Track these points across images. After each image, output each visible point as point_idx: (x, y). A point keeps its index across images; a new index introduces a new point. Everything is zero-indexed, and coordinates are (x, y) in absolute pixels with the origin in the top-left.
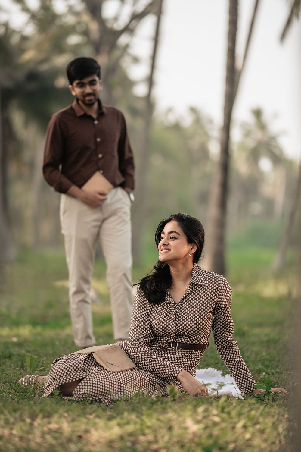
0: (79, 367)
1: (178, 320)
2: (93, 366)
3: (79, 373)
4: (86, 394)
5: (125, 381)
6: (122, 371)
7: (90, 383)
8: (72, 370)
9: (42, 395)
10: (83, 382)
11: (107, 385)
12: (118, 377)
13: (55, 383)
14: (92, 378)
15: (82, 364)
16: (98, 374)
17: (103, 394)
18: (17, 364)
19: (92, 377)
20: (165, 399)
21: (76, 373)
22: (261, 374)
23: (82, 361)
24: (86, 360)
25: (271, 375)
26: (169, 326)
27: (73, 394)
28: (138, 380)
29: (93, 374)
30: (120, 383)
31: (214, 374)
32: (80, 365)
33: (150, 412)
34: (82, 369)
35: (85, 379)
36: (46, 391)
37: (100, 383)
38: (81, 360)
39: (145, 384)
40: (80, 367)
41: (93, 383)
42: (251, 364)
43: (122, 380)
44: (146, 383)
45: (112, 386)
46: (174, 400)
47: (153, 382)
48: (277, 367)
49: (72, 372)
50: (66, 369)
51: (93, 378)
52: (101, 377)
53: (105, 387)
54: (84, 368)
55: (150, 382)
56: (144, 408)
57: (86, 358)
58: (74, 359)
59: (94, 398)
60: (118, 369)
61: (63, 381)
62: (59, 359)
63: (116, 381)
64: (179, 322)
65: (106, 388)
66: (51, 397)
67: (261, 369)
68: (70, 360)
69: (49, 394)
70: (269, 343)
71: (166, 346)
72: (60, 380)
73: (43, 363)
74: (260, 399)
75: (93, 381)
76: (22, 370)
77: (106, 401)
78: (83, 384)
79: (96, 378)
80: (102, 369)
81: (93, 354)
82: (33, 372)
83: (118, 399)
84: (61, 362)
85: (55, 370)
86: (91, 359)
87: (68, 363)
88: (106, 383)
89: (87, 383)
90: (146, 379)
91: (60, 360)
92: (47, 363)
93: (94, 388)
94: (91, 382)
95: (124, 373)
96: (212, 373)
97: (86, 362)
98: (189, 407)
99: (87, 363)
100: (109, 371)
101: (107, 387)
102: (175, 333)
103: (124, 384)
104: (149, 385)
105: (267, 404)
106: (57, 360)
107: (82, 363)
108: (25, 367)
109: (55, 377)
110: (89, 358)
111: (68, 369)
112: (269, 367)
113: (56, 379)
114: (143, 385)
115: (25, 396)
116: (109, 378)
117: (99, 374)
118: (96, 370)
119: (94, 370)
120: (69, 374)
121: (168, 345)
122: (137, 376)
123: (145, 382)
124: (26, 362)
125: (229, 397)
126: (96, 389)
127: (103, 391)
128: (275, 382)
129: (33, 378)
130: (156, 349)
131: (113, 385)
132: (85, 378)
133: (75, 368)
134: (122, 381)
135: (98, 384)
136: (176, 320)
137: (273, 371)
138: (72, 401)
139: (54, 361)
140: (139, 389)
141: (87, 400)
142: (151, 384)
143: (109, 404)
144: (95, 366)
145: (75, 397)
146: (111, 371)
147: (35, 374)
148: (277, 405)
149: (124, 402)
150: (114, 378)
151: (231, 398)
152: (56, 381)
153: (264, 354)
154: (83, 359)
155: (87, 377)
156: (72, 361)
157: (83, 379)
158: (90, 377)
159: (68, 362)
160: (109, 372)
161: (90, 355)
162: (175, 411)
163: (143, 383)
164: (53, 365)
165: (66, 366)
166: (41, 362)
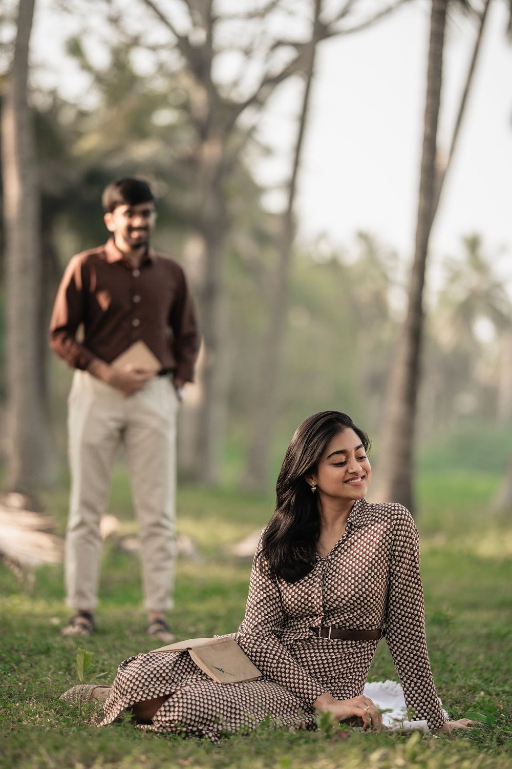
0: (164, 675)
1: (327, 584)
2: (189, 673)
3: (165, 685)
4: (177, 722)
5: (242, 700)
6: (238, 683)
7: (183, 703)
8: (152, 679)
9: (102, 720)
10: (171, 700)
11: (212, 706)
12: (231, 694)
13: (123, 701)
14: (186, 694)
15: (170, 670)
16: (196, 687)
17: (204, 721)
18: (60, 664)
19: (186, 691)
20: (312, 734)
21: (159, 685)
22: (477, 693)
23: (170, 665)
24: (176, 663)
25: (494, 696)
26: (313, 595)
27: (155, 721)
28: (266, 699)
29: (188, 687)
30: (235, 703)
31: (396, 692)
32: (167, 671)
33: (288, 757)
34: (170, 678)
35: (174, 696)
36: (108, 714)
37: (200, 702)
38: (168, 662)
39: (277, 707)
40: (167, 674)
41: (187, 703)
42: (460, 676)
43: (238, 698)
44: (280, 704)
45: (220, 709)
46: (328, 737)
47: (292, 704)
48: (505, 682)
49: (153, 683)
50: (143, 677)
51: (189, 694)
52: (202, 691)
53: (208, 709)
54: (173, 676)
55: (287, 703)
56: (277, 750)
57: (177, 658)
58: (156, 660)
59: (190, 728)
60: (232, 680)
61: (136, 698)
62: (130, 658)
63: (227, 700)
64: (330, 586)
65: (210, 712)
66: (118, 726)
67: (477, 684)
68: (150, 662)
69: (113, 719)
70: (490, 639)
71: (311, 637)
72: (132, 696)
73: (103, 664)
74: (475, 739)
75: (187, 699)
76: (69, 676)
77: (211, 735)
78: (172, 704)
79: (193, 694)
80: (204, 678)
81: (189, 651)
82: (87, 680)
83: (231, 731)
84: (134, 665)
85: (124, 678)
86: (186, 661)
87: (145, 667)
88: (210, 702)
89: (178, 701)
90: (279, 698)
91: (134, 662)
92: (110, 665)
93: (189, 711)
94: (185, 701)
95: (241, 687)
96: (392, 690)
97: (177, 665)
98: (355, 750)
99: (178, 669)
100: (217, 683)
101: (212, 710)
102: (324, 607)
103: (241, 704)
104: (284, 709)
105: (489, 748)
106: (128, 660)
107: (170, 668)
108: (73, 670)
109: (124, 690)
110: (182, 659)
111: (146, 677)
112: (491, 682)
113: (125, 693)
114: (273, 709)
115: (74, 722)
116: (215, 694)
117: (198, 686)
118: (194, 680)
119: (190, 680)
120: (148, 686)
121: (313, 635)
122: (263, 693)
123: (277, 703)
124: (75, 661)
125: (423, 735)
126: (194, 712)
127: (206, 716)
128: (502, 708)
129: (87, 690)
130: (295, 645)
131: (222, 707)
132: (174, 693)
133: (158, 675)
134: (238, 700)
135: (196, 705)
136: (325, 585)
137: (498, 689)
138: (152, 733)
139: (123, 662)
140: (266, 715)
141: (177, 732)
142: (288, 707)
143: (216, 740)
144: (191, 673)
145: (158, 725)
146: (219, 682)
147: (90, 684)
148: (506, 751)
149: (240, 737)
150: (224, 694)
151: (426, 736)
152: (124, 697)
153: (481, 658)
154: (171, 660)
155: (179, 692)
156: (153, 664)
157: (170, 695)
158: (184, 692)
159: (147, 665)
160: (216, 685)
161: (185, 654)
162: (330, 757)
163: (274, 705)
164: (121, 669)
165: (143, 671)
166: (101, 662)
